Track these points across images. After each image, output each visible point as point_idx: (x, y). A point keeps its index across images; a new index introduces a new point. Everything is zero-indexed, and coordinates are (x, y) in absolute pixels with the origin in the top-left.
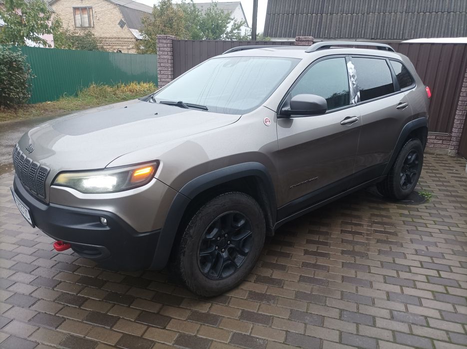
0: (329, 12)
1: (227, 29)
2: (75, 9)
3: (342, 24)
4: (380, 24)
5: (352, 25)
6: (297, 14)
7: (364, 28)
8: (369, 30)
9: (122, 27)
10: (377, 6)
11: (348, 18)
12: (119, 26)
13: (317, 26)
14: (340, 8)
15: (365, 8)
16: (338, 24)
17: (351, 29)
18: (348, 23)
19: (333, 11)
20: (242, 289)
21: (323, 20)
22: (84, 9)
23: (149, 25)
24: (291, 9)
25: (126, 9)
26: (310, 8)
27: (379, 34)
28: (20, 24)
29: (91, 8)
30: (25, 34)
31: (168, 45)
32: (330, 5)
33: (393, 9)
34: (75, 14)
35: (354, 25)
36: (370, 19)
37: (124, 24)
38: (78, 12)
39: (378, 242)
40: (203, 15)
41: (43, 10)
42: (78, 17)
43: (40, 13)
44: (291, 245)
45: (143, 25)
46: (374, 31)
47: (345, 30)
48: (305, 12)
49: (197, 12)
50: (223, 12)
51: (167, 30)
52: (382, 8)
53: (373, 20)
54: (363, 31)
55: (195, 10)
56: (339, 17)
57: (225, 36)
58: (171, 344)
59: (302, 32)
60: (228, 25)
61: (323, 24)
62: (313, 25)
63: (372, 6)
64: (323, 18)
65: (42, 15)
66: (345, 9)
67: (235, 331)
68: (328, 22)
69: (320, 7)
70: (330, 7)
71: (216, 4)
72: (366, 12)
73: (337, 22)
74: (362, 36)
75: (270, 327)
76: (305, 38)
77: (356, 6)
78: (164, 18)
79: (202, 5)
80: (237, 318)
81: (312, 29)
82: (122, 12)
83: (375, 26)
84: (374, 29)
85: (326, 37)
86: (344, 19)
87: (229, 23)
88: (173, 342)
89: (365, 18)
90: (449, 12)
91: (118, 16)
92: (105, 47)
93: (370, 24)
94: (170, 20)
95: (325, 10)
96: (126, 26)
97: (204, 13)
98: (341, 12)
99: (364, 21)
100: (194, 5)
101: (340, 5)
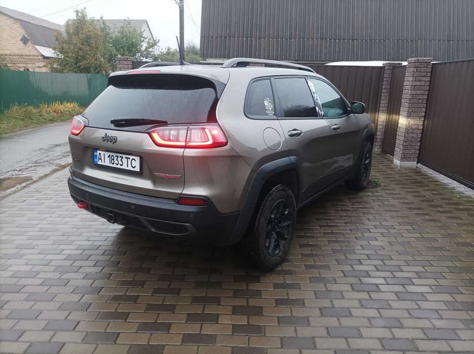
0: (258, 36)
1: (142, 47)
4: (301, 48)
6: (230, 38)
7: (288, 51)
8: (292, 52)
9: (25, 43)
10: (297, 33)
11: (274, 42)
12: (21, 43)
13: (248, 49)
14: (267, 33)
15: (287, 34)
16: (266, 47)
17: (278, 52)
19: (261, 35)
21: (253, 44)
24: (223, 33)
25: (28, 24)
26: (240, 33)
27: (301, 56)
31: (129, 66)
32: (258, 30)
33: (310, 35)
35: (279, 48)
36: (293, 43)
37: (28, 40)
46: (297, 54)
47: (272, 53)
48: (236, 35)
52: (302, 35)
53: (295, 45)
54: (288, 54)
55: (105, 28)
56: (266, 41)
59: (235, 53)
60: (142, 44)
61: (253, 47)
62: (244, 47)
63: (293, 33)
64: (253, 42)
66: (271, 34)
68: (257, 45)
69: (249, 31)
70: (258, 32)
72: (288, 37)
73: (265, 45)
74: (288, 58)
77: (280, 33)
78: (82, 36)
81: (244, 51)
82: (25, 29)
83: (297, 50)
84: (297, 52)
86: (271, 43)
89: (288, 42)
90: (353, 40)
91: (20, 32)
93: (293, 48)
95: (253, 34)
96: (29, 42)
98: (267, 37)
99: (288, 45)
100: (104, 22)
101: (267, 31)
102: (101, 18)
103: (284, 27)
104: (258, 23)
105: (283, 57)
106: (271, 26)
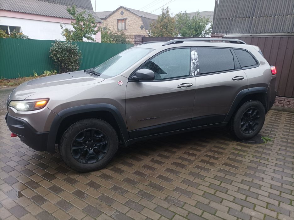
0: (258, 15)
1: (206, 28)
2: (119, 20)
3: (266, 23)
5: (274, 24)
6: (236, 18)
8: (286, 26)
9: (142, 29)
11: (271, 19)
12: (140, 29)
13: (249, 26)
14: (266, 13)
15: (284, 12)
16: (263, 24)
17: (273, 26)
18: (271, 23)
19: (261, 15)
20: (100, 172)
21: (253, 21)
22: (123, 20)
23: (155, 28)
24: (231, 15)
25: (145, 19)
26: (244, 14)
28: (81, 30)
29: (127, 19)
31: (140, 40)
32: (259, 11)
34: (118, 23)
35: (275, 23)
36: (288, 19)
37: (143, 27)
38: (120, 22)
39: (201, 161)
41: (93, 23)
42: (120, 24)
43: (92, 24)
46: (290, 27)
47: (268, 28)
48: (241, 17)
49: (188, 19)
50: (204, 17)
51: (164, 30)
53: (290, 20)
54: (282, 28)
55: (187, 17)
56: (264, 19)
57: (204, 32)
58: (46, 188)
59: (238, 29)
61: (253, 24)
62: (246, 25)
63: (290, 10)
64: (253, 20)
65: (92, 25)
66: (270, 13)
67: (79, 189)
68: (256, 23)
69: (252, 12)
70: (258, 13)
71: (199, 13)
72: (285, 14)
73: (263, 22)
74: (281, 31)
75: (97, 191)
76: (217, 35)
77: (278, 11)
78: (163, 23)
79: (190, 14)
80: (85, 184)
81: (245, 27)
82: (143, 21)
83: (291, 24)
84: (290, 25)
85: (254, 32)
86: (268, 20)
87: (208, 24)
88: (48, 188)
89: (284, 19)
91: (140, 23)
92: (130, 41)
93: (287, 23)
94: (166, 24)
95: (255, 14)
96: (144, 28)
97: (191, 18)
98: (266, 16)
99: (283, 21)
100: (186, 14)
101: (266, 11)
102: (185, 12)
103: (282, 7)
104: (260, 6)
105: (277, 30)
106: (271, 6)
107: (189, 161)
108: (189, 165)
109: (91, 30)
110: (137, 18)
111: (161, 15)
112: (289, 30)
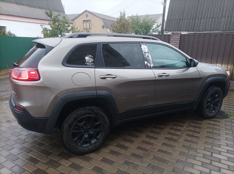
0: (200, 18)
1: (153, 27)
2: (84, 21)
3: (206, 24)
4: (228, 23)
5: (212, 24)
6: (182, 20)
7: (218, 26)
8: (222, 26)
9: (103, 28)
10: (227, 14)
11: (210, 21)
12: (102, 28)
14: (206, 16)
15: (220, 15)
16: (204, 24)
17: (211, 26)
18: (210, 23)
19: (202, 17)
20: (108, 148)
21: (196, 22)
22: (87, 21)
23: (115, 27)
24: (179, 17)
25: (105, 20)
26: (189, 17)
27: (227, 28)
28: (57, 29)
29: (90, 20)
30: (59, 33)
34: (83, 23)
35: (213, 24)
36: (222, 21)
37: (104, 27)
38: (85, 22)
39: (187, 135)
40: (141, 21)
42: (85, 24)
43: (66, 24)
44: (141, 132)
45: (111, 27)
46: (224, 27)
47: (208, 27)
48: (186, 18)
49: (139, 20)
50: (151, 19)
51: (122, 29)
52: (230, 15)
53: (224, 21)
54: (218, 27)
55: (138, 19)
56: (205, 20)
57: (152, 31)
58: (67, 166)
59: (184, 28)
60: (154, 26)
61: (196, 24)
62: (190, 25)
63: (224, 14)
64: (196, 21)
65: (66, 25)
66: (208, 16)
67: (96, 165)
68: (199, 23)
69: (195, 16)
70: (200, 16)
71: (147, 16)
72: (220, 17)
73: (203, 23)
74: (218, 30)
75: (112, 166)
76: (176, 33)
77: (214, 15)
78: (121, 24)
79: (141, 16)
80: (99, 160)
81: (190, 27)
82: (104, 22)
83: (225, 24)
84: (225, 25)
85: (197, 30)
86: (207, 21)
87: (154, 24)
88: (68, 166)
89: (219, 20)
91: (102, 23)
93: (222, 23)
94: (124, 24)
95: (197, 17)
97: (142, 20)
98: (206, 18)
99: (219, 22)
100: (137, 17)
101: (206, 15)
102: (136, 15)
103: (218, 11)
104: (201, 10)
105: (215, 29)
106: (209, 11)
107: (178, 135)
108: (179, 139)
109: (66, 29)
110: (99, 19)
111: (120, 17)
112: (224, 29)
